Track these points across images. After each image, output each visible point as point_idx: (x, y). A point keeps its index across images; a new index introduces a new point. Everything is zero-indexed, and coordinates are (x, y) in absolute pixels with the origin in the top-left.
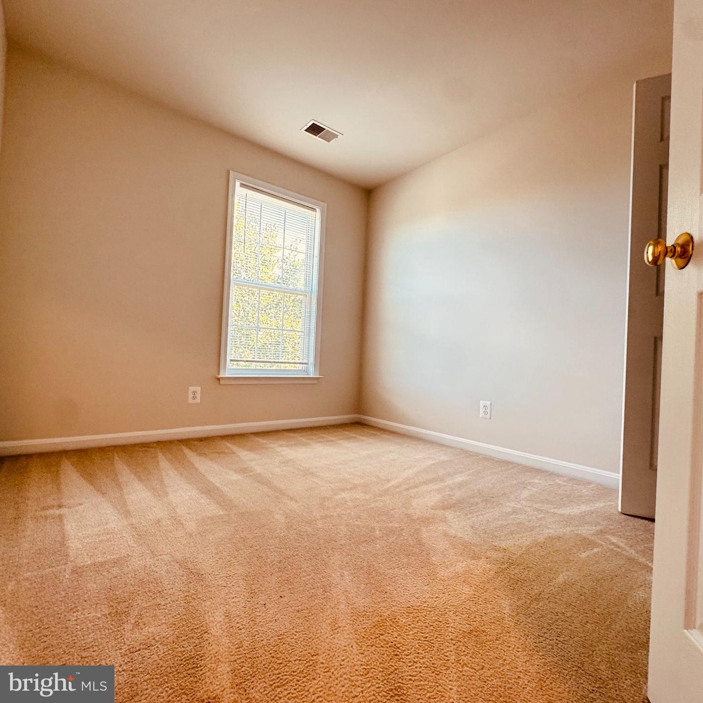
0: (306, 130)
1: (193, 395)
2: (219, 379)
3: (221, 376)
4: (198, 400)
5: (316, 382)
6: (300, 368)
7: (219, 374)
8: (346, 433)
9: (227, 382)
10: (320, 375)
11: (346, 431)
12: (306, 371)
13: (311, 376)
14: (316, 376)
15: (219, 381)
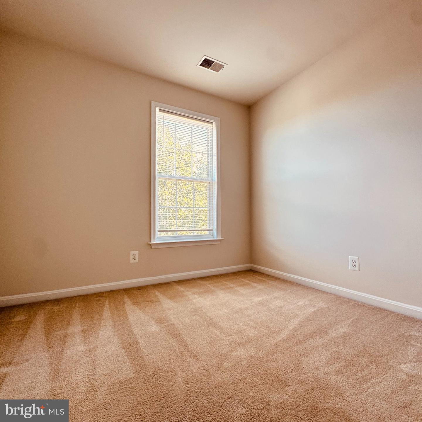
0: (200, 65)
1: (133, 257)
2: (151, 245)
3: (152, 242)
4: (137, 260)
5: (219, 243)
6: (208, 234)
7: (150, 242)
8: (242, 280)
9: (156, 247)
10: (221, 238)
11: (242, 278)
12: (212, 235)
13: (216, 239)
14: (218, 239)
15: (151, 246)
